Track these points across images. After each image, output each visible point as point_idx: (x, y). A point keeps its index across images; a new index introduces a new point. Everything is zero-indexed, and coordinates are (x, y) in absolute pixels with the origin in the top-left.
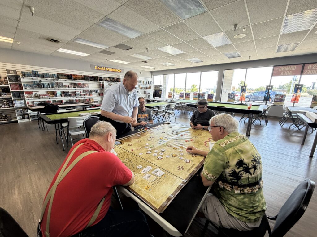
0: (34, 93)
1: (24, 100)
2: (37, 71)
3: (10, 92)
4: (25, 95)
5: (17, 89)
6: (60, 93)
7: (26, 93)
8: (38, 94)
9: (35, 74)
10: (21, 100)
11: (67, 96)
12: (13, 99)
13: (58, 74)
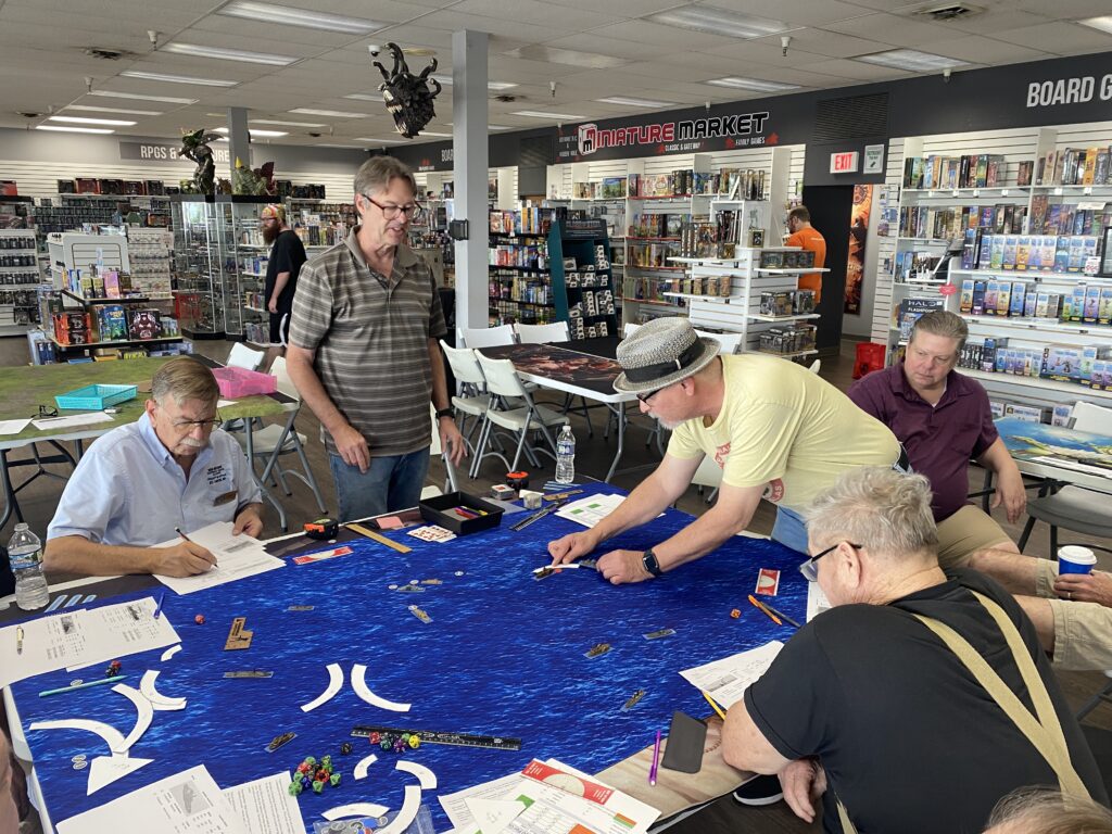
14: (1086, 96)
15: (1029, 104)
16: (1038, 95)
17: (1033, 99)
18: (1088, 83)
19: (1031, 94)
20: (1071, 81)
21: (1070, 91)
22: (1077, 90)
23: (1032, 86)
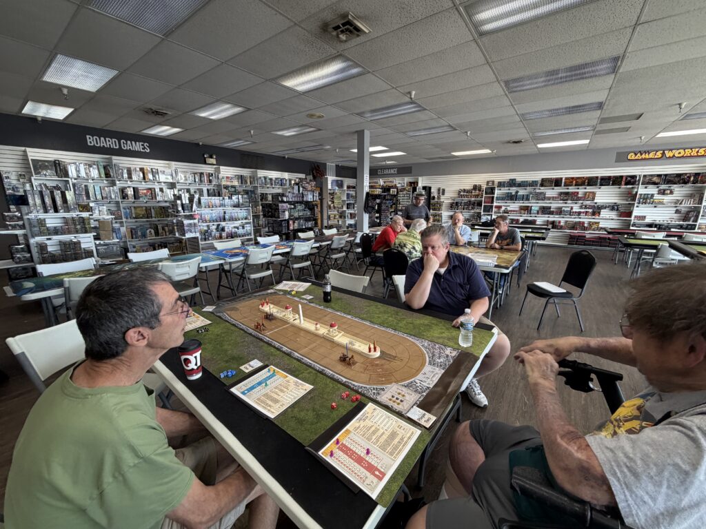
0: (503, 208)
1: (491, 215)
2: (515, 179)
3: (481, 206)
4: (494, 209)
5: (489, 203)
6: (537, 208)
7: (496, 207)
8: (509, 209)
9: (512, 183)
10: (488, 215)
11: (545, 214)
12: (482, 213)
13: (543, 179)
14: (116, 146)
15: (89, 144)
16: (91, 140)
17: (91, 142)
18: (115, 141)
19: (88, 141)
20: (107, 139)
21: (108, 143)
22: (111, 143)
23: (88, 137)
